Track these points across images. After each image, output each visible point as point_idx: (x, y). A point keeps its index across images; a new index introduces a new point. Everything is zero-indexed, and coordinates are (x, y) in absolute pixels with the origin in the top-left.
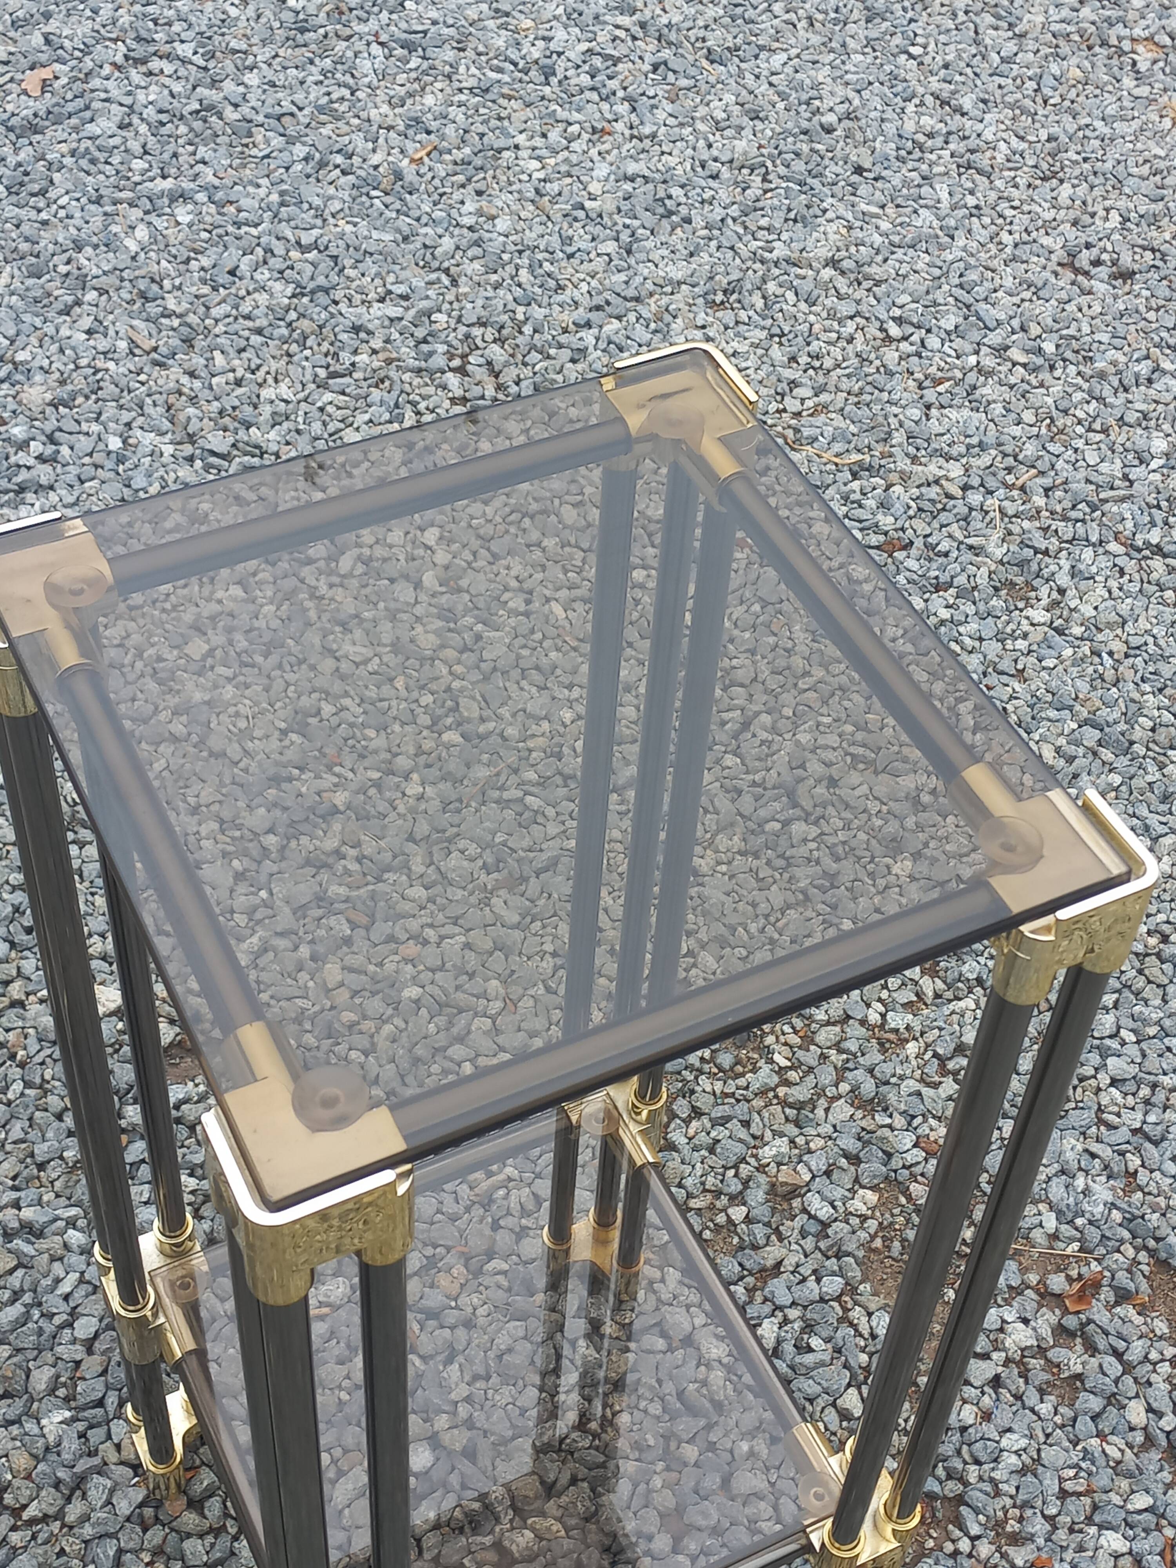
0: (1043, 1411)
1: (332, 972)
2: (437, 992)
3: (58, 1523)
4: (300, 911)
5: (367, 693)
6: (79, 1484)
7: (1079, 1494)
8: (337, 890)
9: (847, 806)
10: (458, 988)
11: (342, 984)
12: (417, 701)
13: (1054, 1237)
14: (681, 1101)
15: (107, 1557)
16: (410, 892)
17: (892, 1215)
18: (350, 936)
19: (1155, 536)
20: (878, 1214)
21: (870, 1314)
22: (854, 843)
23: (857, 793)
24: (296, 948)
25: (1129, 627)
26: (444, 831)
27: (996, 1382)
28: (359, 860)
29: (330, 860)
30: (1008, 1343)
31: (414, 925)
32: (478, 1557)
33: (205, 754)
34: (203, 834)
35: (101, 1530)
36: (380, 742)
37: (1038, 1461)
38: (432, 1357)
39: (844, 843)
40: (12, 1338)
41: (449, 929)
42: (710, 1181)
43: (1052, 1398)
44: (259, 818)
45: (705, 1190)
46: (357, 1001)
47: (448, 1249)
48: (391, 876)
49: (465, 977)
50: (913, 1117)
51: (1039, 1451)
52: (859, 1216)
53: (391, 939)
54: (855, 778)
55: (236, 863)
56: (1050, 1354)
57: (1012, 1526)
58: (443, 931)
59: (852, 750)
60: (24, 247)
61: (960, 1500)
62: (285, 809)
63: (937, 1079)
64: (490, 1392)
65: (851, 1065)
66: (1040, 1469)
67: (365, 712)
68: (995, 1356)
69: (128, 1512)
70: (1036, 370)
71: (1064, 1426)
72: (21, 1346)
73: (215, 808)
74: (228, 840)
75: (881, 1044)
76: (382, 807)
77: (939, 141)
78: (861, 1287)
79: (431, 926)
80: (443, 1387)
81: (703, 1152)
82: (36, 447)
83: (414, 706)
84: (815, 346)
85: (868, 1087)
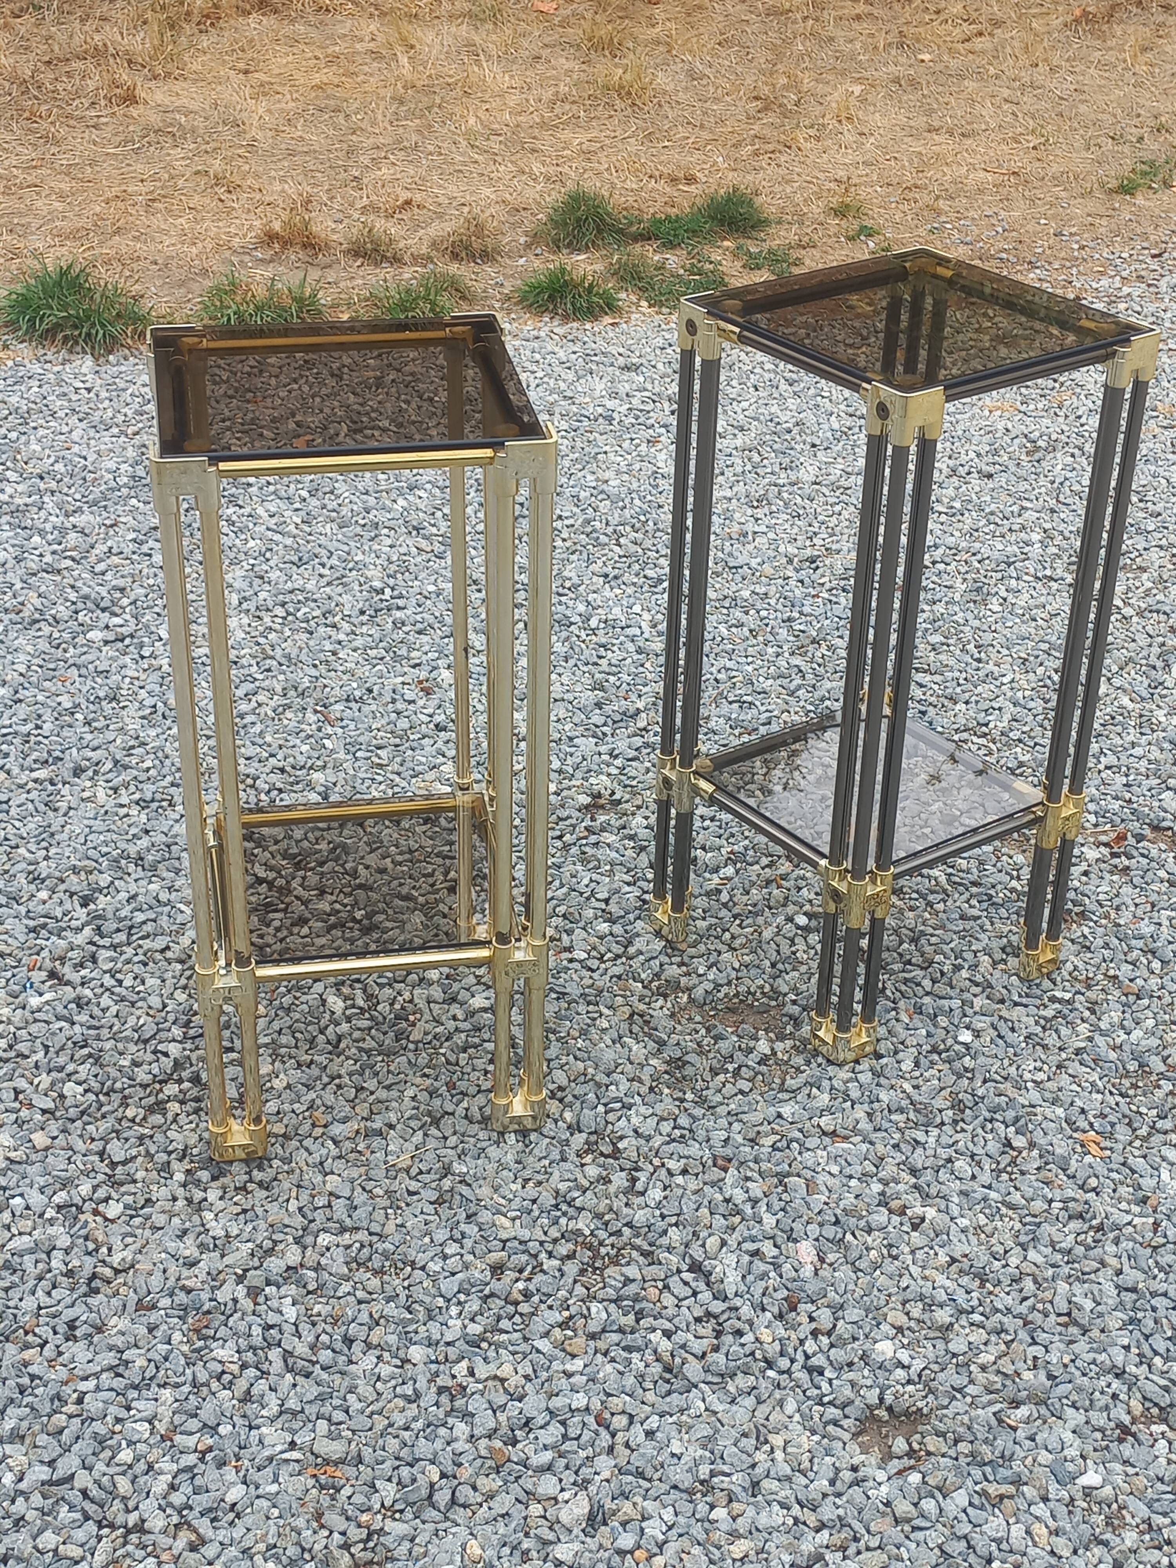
0: (1114, 879)
3: (624, 959)
13: (1096, 825)
19: (1048, 572)
25: (1048, 607)
27: (1086, 873)
30: (1087, 859)
35: (649, 955)
43: (1117, 874)
60: (334, 514)
68: (1083, 864)
70: (953, 515)
77: (857, 430)
82: (388, 591)
84: (820, 518)
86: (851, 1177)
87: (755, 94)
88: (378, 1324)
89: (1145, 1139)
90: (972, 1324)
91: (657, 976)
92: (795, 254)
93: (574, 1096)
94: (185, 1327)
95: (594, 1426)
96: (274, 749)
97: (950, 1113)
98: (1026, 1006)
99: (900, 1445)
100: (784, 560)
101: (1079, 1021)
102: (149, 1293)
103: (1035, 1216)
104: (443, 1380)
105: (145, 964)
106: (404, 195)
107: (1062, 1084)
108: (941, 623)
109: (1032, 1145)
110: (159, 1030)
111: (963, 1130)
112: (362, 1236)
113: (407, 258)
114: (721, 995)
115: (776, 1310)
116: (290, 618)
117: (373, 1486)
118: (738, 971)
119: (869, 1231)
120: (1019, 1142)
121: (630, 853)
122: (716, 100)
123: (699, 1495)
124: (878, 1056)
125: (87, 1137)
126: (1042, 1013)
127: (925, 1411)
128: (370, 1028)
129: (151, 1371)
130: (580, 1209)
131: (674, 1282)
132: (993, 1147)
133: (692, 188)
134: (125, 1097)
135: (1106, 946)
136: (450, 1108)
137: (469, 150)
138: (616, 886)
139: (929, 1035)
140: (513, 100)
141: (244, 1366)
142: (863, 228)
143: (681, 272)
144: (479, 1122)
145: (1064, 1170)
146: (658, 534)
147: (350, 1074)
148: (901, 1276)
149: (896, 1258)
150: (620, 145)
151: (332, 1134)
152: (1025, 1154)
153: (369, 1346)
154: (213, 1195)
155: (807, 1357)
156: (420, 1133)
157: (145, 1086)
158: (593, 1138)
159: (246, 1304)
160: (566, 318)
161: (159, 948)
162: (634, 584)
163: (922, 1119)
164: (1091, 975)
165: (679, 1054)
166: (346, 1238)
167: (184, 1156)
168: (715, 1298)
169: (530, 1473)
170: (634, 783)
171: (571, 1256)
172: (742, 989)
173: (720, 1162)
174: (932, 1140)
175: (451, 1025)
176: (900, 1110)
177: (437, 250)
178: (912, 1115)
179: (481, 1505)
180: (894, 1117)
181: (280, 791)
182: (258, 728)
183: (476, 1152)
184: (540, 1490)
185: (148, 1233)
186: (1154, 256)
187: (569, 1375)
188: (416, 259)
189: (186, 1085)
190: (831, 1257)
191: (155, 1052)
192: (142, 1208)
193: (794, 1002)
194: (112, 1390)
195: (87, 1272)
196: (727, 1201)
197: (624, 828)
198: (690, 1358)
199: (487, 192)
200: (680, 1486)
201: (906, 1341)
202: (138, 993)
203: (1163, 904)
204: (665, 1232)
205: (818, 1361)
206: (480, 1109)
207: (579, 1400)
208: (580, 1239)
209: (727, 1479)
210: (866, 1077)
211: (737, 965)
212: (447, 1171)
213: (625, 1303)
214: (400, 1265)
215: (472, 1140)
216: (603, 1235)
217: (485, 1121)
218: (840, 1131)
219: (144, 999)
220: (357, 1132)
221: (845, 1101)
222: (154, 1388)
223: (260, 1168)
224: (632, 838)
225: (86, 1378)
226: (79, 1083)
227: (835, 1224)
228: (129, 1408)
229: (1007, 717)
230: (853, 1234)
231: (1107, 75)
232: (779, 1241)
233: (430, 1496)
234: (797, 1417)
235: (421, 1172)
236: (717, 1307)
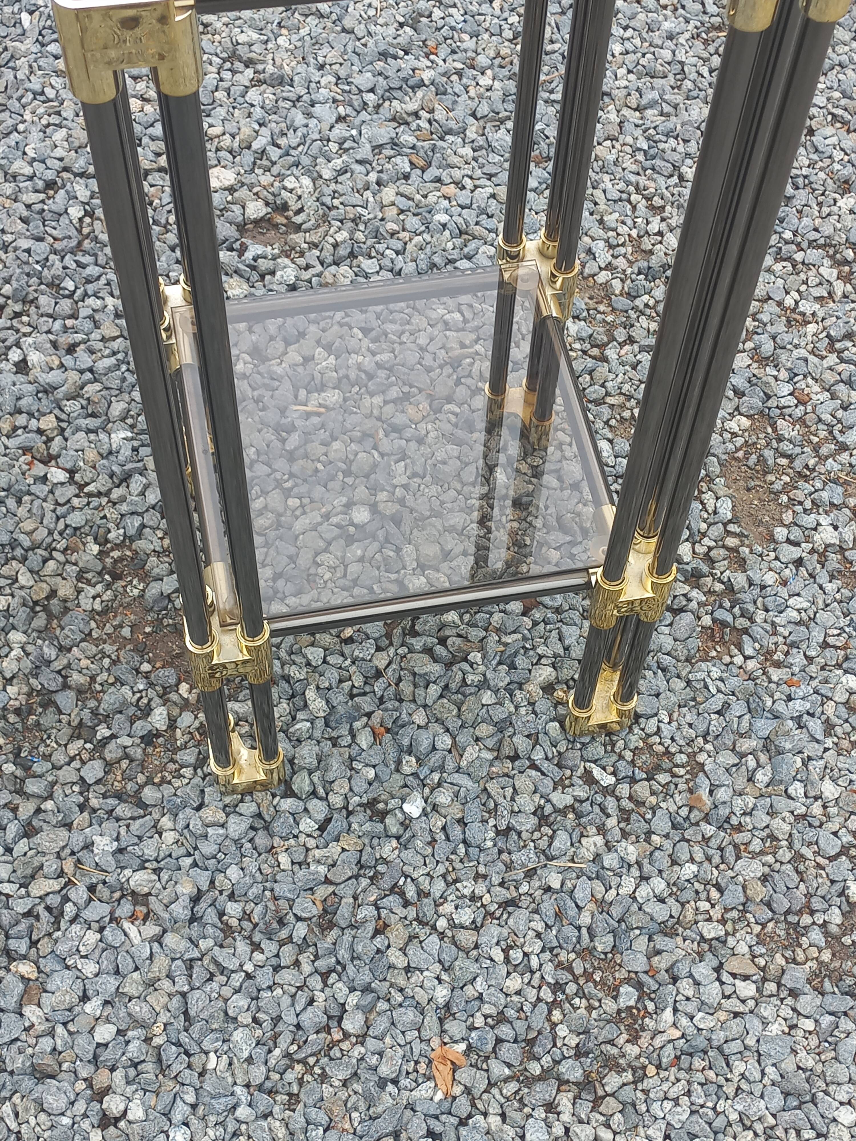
0: (829, 588)
1: (389, 194)
2: (460, 220)
3: (106, 499)
4: (378, 148)
5: (470, 7)
6: (126, 479)
7: (836, 648)
8: (407, 138)
9: (816, 150)
10: (477, 223)
11: (393, 204)
12: (506, 19)
14: (621, 330)
15: (133, 526)
16: (461, 151)
17: (758, 438)
18: (409, 173)
20: (746, 434)
21: (717, 498)
22: (813, 178)
23: (827, 142)
24: (367, 174)
26: (498, 113)
27: (799, 562)
28: (430, 122)
29: (410, 119)
30: (817, 537)
31: (457, 174)
32: (384, 585)
33: (339, 28)
34: (322, 84)
36: (469, 43)
37: (813, 619)
38: (388, 455)
39: (806, 177)
40: (104, 379)
41: (484, 182)
42: (626, 387)
43: (839, 582)
44: (365, 80)
45: (621, 393)
46: (402, 217)
47: (420, 391)
48: (450, 138)
49: (485, 216)
50: (796, 375)
51: (815, 613)
52: (732, 434)
53: (438, 180)
54: (829, 131)
55: (341, 109)
56: (847, 554)
57: (778, 656)
58: (477, 183)
59: (834, 111)
61: (746, 631)
62: (387, 78)
63: (824, 353)
64: (422, 486)
65: (759, 330)
66: (812, 624)
67: (465, 21)
68: (803, 545)
69: (153, 502)
71: (841, 602)
72: (110, 386)
73: (336, 67)
74: (339, 91)
75: (789, 321)
76: (458, 88)
78: (717, 480)
79: (471, 178)
80: (390, 475)
81: (627, 367)
83: (502, 23)
85: (768, 347)
89: (530, 1081)
98: (543, 774)
101: (592, 830)
107: (483, 940)
152: (345, 1046)
164: (673, 750)
165: (53, 687)
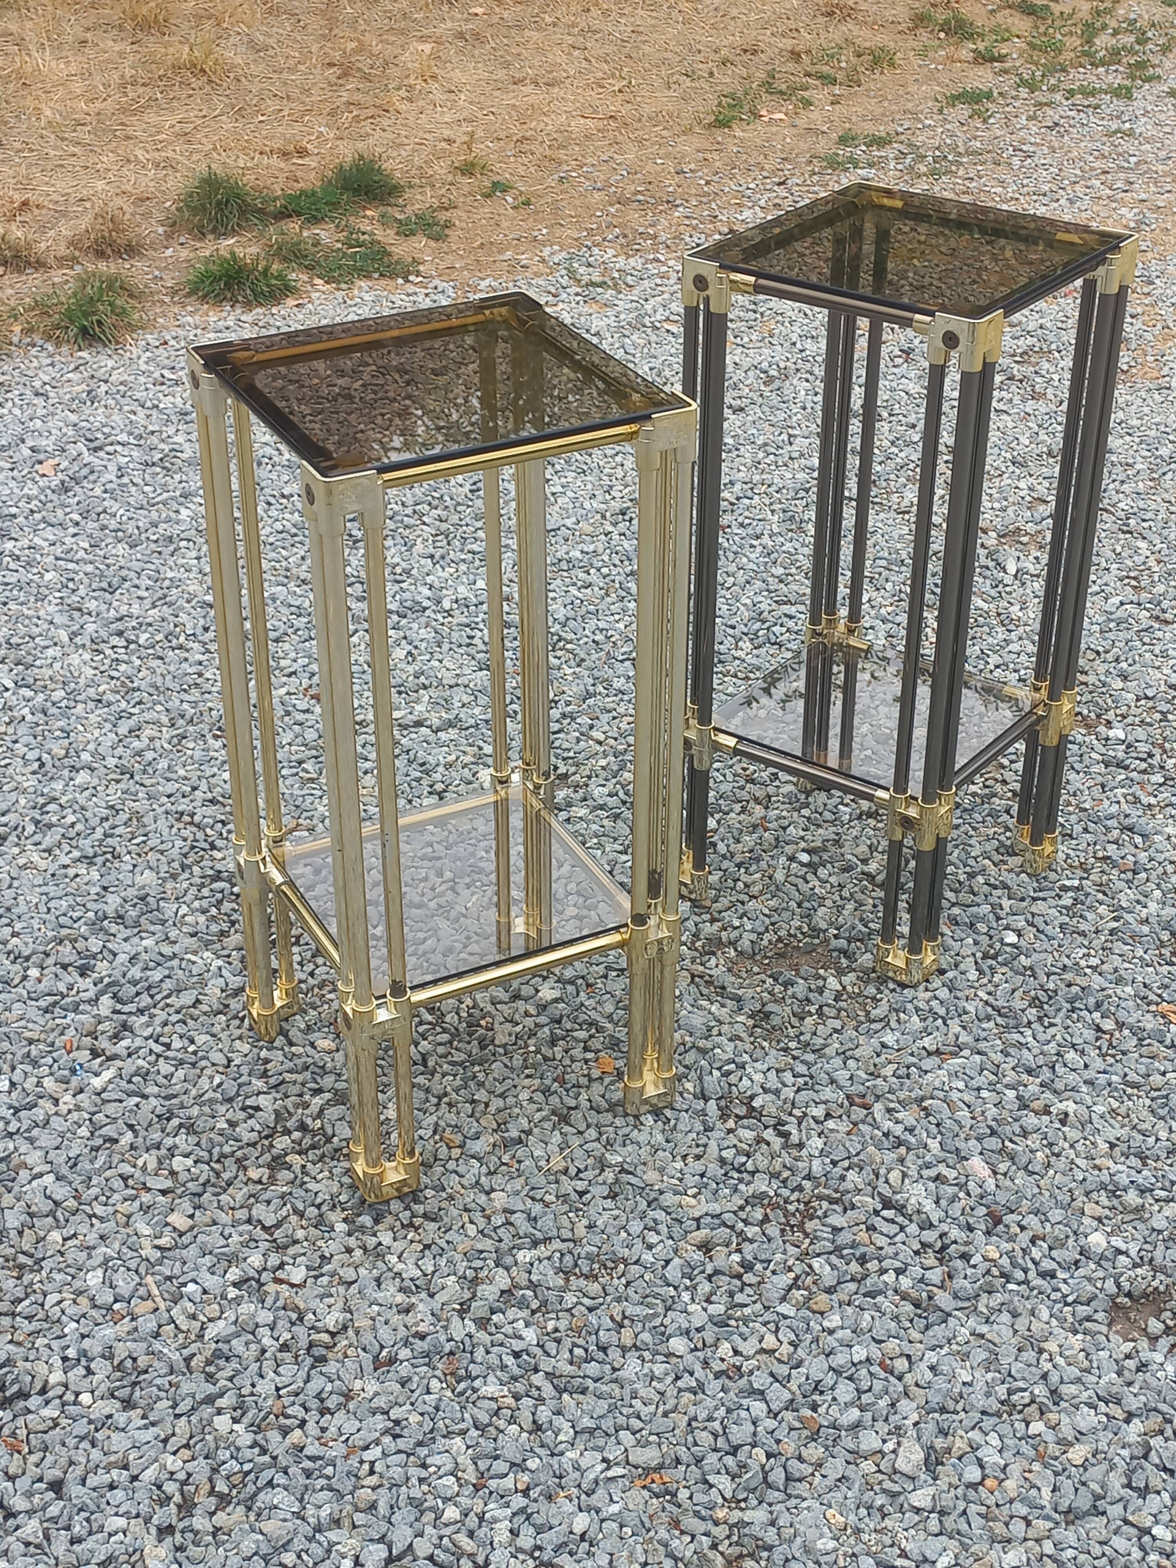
86: (979, 1089)
87: (327, 61)
88: (622, 1326)
90: (1157, 1201)
91: (696, 936)
92: (443, 216)
93: (686, 1067)
94: (438, 1373)
95: (883, 1375)
96: (194, 781)
97: (1034, 1011)
99: (1155, 1326)
100: (598, 516)
101: (1097, 904)
102: (382, 1347)
103: (1159, 1090)
104: (717, 1366)
105: (185, 1023)
106: (18, 198)
107: (1115, 964)
108: (775, 555)
109: (1120, 1025)
110: (240, 1085)
111: (1052, 1025)
112: (557, 1245)
113: (51, 261)
114: (765, 943)
115: (984, 1228)
116: (132, 646)
117: (706, 1482)
118: (768, 916)
119: (1025, 1134)
120: (1108, 1025)
121: (606, 822)
122: (292, 70)
123: (1005, 1416)
124: (942, 972)
125: (226, 1208)
126: (1061, 903)
127: (1162, 1288)
128: (450, 1042)
129: (428, 1425)
130: (753, 1174)
131: (877, 1221)
132: (1089, 1035)
133: (306, 161)
134: (238, 1161)
135: (1086, 830)
136: (572, 1103)
137: (59, 143)
138: (611, 857)
139: (976, 943)
140: (78, 87)
141: (517, 1397)
142: (495, 185)
143: (339, 245)
144: (607, 1111)
145: (1161, 1042)
146: (459, 508)
147: (457, 1091)
148: (1071, 1170)
149: (1058, 1155)
150: (212, 123)
151: (472, 1152)
153: (624, 1350)
154: (386, 1238)
155: (1036, 1263)
156: (556, 1132)
157: (254, 1145)
158: (723, 1103)
159: (482, 1336)
160: (248, 306)
161: (190, 1003)
162: (464, 561)
163: (1012, 1022)
164: (1084, 860)
165: (758, 1006)
166: (542, 1251)
167: (334, 1206)
168: (922, 1229)
169: (843, 1433)
170: (571, 754)
171: (766, 1219)
172: (782, 933)
173: (857, 1100)
174: (1030, 1039)
175: (529, 1022)
176: (988, 1018)
177: (81, 250)
178: (999, 1020)
179: (813, 1475)
180: (984, 1025)
181: (223, 822)
182: (163, 764)
183: (620, 1140)
184: (864, 1447)
185: (342, 1289)
186: (780, 184)
187: (831, 1332)
188: (62, 262)
189: (296, 1135)
190: (1002, 1167)
191: (243, 1109)
192: (320, 1267)
193: (836, 937)
194: (399, 1452)
195: (303, 1343)
196: (886, 1135)
197: (585, 799)
198: (935, 1290)
199: (100, 185)
200: (989, 1411)
201: (1109, 1229)
202: (195, 1053)
203: (1113, 784)
204: (843, 1178)
205: (1047, 1265)
206: (603, 1096)
207: (859, 1353)
208: (766, 1202)
209: (1026, 1394)
210: (943, 994)
211: (767, 912)
212: (603, 1165)
213: (845, 1252)
214: (610, 1264)
215: (611, 1129)
216: (785, 1192)
217: (612, 1107)
218: (942, 1049)
219: (203, 1058)
220: (494, 1145)
221: (935, 1020)
222: (441, 1441)
223: (416, 1201)
224: (602, 807)
225: (366, 1448)
226: (187, 1156)
227: (991, 1135)
228: (424, 1466)
229: (882, 634)
230: (1011, 1141)
231: (654, 14)
232: (951, 1162)
233: (765, 1479)
234: (1054, 1322)
235: (579, 1171)
236: (930, 1236)
